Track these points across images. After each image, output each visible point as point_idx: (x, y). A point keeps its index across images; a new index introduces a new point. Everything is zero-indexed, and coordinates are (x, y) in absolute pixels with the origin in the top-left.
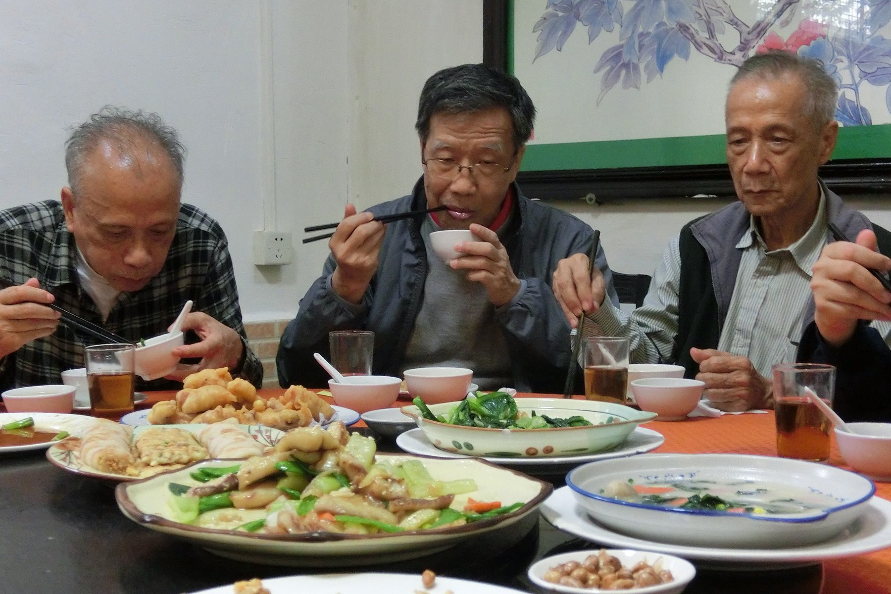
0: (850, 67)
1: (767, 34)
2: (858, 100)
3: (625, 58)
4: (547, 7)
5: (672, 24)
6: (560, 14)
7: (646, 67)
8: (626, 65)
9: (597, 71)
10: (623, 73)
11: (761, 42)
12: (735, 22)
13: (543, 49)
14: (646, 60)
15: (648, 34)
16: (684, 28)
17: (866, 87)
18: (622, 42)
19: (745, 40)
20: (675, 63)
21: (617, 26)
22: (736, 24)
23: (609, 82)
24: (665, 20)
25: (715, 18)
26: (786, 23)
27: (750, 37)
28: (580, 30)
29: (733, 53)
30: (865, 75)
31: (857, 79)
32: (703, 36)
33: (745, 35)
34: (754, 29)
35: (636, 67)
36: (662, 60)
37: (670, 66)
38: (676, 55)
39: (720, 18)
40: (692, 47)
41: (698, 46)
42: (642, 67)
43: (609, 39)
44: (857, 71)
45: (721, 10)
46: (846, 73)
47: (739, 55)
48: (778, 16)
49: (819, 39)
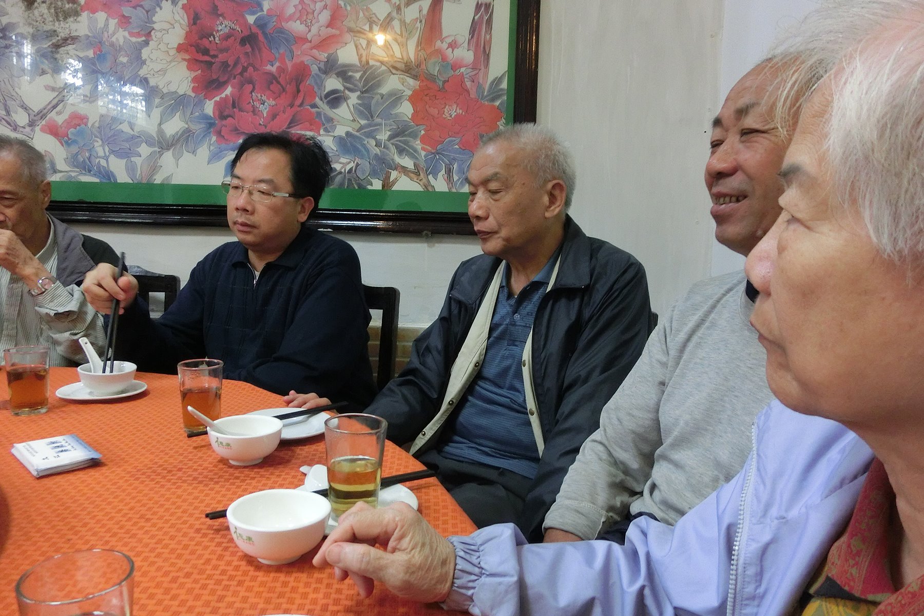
0: (103, 146)
1: (47, 118)
2: (108, 165)
11: (44, 122)
12: (25, 108)
17: (112, 159)
19: (32, 120)
22: (26, 108)
25: (10, 103)
26: (59, 113)
27: (36, 118)
29: (24, 127)
30: (112, 152)
31: (107, 154)
32: (2, 113)
33: (32, 117)
34: (38, 114)
39: (13, 102)
44: (107, 149)
45: (14, 98)
46: (100, 149)
47: (28, 129)
48: (54, 107)
49: (83, 126)
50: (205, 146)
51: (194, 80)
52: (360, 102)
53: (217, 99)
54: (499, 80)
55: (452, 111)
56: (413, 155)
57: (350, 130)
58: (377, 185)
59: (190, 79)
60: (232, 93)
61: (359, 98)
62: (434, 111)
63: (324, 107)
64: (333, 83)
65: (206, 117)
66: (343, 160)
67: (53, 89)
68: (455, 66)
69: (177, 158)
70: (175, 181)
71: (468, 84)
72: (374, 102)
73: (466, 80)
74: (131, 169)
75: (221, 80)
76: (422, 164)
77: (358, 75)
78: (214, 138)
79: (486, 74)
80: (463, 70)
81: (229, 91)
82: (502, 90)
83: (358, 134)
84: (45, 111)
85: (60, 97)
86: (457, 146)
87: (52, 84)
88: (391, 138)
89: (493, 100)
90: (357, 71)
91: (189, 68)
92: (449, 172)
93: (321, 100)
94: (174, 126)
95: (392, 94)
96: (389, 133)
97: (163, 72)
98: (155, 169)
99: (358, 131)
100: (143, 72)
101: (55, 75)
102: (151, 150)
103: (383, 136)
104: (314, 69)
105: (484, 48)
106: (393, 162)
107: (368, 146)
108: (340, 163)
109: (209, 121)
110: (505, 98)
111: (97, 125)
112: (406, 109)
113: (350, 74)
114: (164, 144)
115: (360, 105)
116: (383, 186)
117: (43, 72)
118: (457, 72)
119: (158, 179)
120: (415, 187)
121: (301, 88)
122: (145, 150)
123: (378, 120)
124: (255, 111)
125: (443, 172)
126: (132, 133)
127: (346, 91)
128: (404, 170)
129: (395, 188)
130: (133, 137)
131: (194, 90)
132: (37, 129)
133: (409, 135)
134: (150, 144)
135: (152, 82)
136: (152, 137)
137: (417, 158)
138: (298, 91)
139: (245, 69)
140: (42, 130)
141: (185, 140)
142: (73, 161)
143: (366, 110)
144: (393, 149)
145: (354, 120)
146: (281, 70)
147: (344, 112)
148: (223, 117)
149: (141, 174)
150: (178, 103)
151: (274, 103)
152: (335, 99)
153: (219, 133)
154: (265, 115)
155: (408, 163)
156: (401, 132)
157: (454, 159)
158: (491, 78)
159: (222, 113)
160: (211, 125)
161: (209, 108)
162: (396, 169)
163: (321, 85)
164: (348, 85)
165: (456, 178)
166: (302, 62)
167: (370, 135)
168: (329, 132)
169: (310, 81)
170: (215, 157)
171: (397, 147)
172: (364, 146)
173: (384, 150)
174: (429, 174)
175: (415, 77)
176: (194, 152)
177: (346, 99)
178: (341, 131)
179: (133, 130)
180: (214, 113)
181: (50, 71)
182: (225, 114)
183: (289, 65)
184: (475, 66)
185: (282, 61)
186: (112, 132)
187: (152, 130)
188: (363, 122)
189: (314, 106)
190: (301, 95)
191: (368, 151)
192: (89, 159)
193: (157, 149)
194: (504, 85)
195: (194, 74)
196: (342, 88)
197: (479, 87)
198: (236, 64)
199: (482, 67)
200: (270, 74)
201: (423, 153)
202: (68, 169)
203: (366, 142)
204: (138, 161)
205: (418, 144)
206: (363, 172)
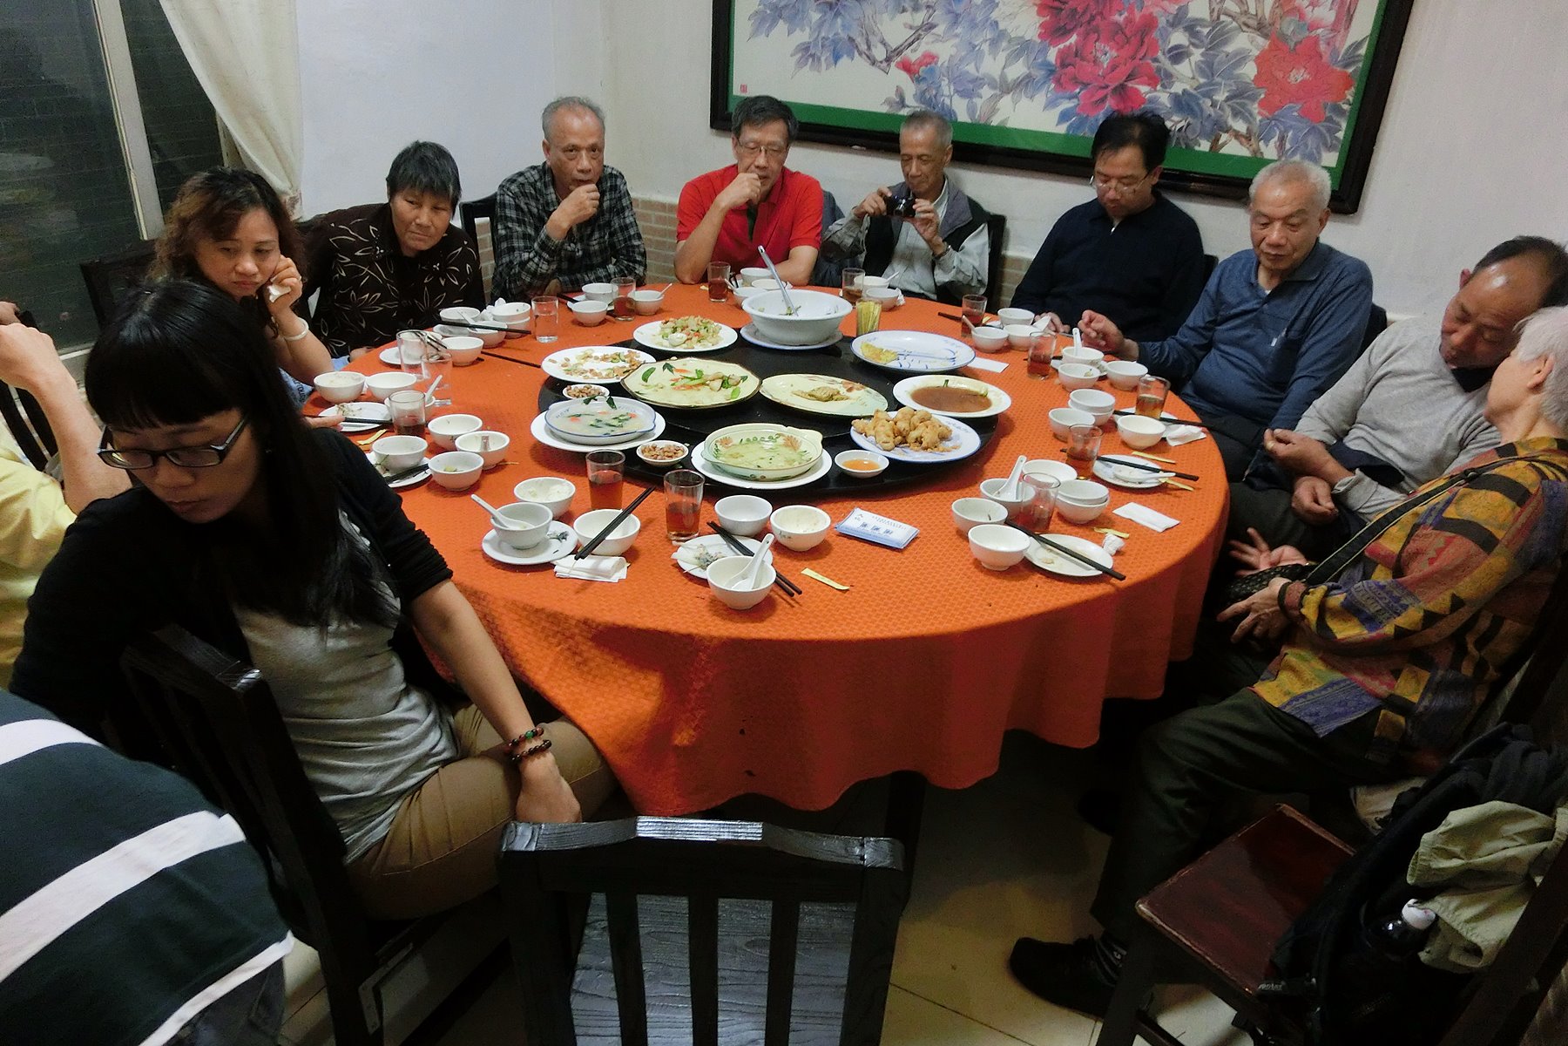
0: (949, 85)
2: (951, 104)
3: (812, 51)
4: (759, 5)
5: (843, 35)
6: (768, 12)
7: (826, 60)
8: (813, 56)
9: (791, 56)
10: (810, 60)
11: (899, 59)
12: (884, 43)
13: (755, 33)
14: (825, 56)
15: (828, 38)
16: (851, 40)
17: (956, 98)
18: (811, 40)
20: (844, 60)
21: (808, 30)
22: (884, 46)
23: (801, 64)
24: (840, 31)
25: (872, 41)
26: (914, 51)
27: (892, 54)
28: (782, 26)
29: (881, 62)
30: (957, 91)
31: (952, 93)
32: (863, 47)
34: (895, 50)
35: (819, 59)
36: (837, 58)
37: (840, 62)
38: (845, 56)
39: (874, 40)
40: (856, 53)
41: (860, 54)
42: (823, 59)
43: (802, 36)
44: (952, 88)
46: (946, 88)
47: (885, 64)
48: (910, 45)
49: (933, 65)
50: (1043, 92)
51: (1042, 26)
52: (1202, 59)
53: (1061, 46)
54: (1358, 45)
55: (1298, 76)
56: (1248, 118)
57: (1188, 87)
58: (1204, 146)
59: (1038, 25)
60: (1076, 42)
61: (1202, 55)
62: (1280, 75)
63: (1165, 63)
64: (1179, 38)
65: (1049, 64)
66: (1175, 118)
67: (911, 28)
68: (1312, 27)
69: (1015, 103)
70: (1010, 125)
71: (1322, 47)
72: (1217, 60)
73: (1321, 42)
74: (971, 110)
75: (1068, 27)
76: (1255, 129)
77: (1206, 31)
78: (1053, 85)
79: (1345, 36)
80: (1319, 31)
81: (1073, 39)
82: (1359, 55)
83: (1194, 92)
84: (901, 48)
85: (916, 34)
86: (1296, 114)
87: (910, 23)
88: (1228, 99)
89: (1347, 66)
90: (1205, 26)
91: (1039, 13)
92: (1282, 139)
93: (1164, 54)
94: (1018, 70)
95: (1237, 53)
96: (1226, 94)
97: (1012, 16)
98: (994, 111)
99: (1195, 89)
100: (994, 15)
101: (914, 14)
102: (993, 92)
103: (1221, 97)
104: (1162, 22)
105: (1349, 8)
106: (1227, 125)
107: (1204, 107)
108: (1172, 121)
109: (1050, 68)
110: (1360, 65)
111: (946, 64)
112: (1250, 71)
113: (1198, 28)
114: (1005, 88)
115: (1202, 62)
116: (1211, 148)
117: (904, 10)
118: (1313, 34)
119: (995, 122)
120: (1244, 152)
121: (1146, 40)
122: (986, 92)
123: (1218, 80)
124: (1095, 61)
125: (1276, 138)
126: (977, 74)
127: (1191, 48)
128: (1237, 135)
129: (1221, 152)
130: (977, 79)
131: (1040, 36)
132: (893, 64)
133: (1248, 98)
134: (993, 85)
135: (1001, 26)
136: (995, 81)
137: (1250, 123)
138: (1142, 42)
139: (1093, 18)
140: (898, 66)
141: (1025, 84)
142: (921, 97)
143: (1207, 68)
144: (1228, 111)
145: (1193, 78)
146: (1129, 21)
147: (1185, 69)
148: (1063, 65)
149: (980, 115)
150: (1023, 47)
151: (1115, 54)
152: (1178, 55)
153: (1058, 82)
154: (1105, 66)
155: (1240, 126)
156: (1240, 95)
157: (1291, 127)
158: (1348, 43)
159: (1064, 60)
160: (1051, 72)
161: (1052, 55)
162: (1227, 132)
163: (1166, 38)
164: (1193, 40)
165: (1288, 146)
166: (1151, 14)
167: (1208, 95)
168: (1166, 88)
169: (1156, 34)
170: (1051, 104)
171: (1233, 109)
172: (1198, 104)
173: (1220, 112)
174: (1261, 139)
175: (1266, 36)
176: (1032, 97)
177: (1188, 54)
178: (1178, 88)
179: (978, 71)
180: (1056, 60)
181: (910, 9)
182: (1067, 61)
183: (1138, 15)
184: (1334, 28)
185: (1131, 11)
186: (958, 74)
187: (996, 74)
188: (1202, 81)
189: (1156, 60)
190: (1145, 47)
191: (1202, 110)
192: (935, 96)
193: (998, 92)
194: (1363, 51)
195: (1043, 20)
196: (1187, 43)
197: (1335, 51)
198: (1084, 12)
199: (1342, 30)
200: (1116, 23)
201: (1259, 118)
202: (915, 104)
203: (1201, 102)
204: (978, 102)
205: (1255, 108)
206: (1194, 131)
